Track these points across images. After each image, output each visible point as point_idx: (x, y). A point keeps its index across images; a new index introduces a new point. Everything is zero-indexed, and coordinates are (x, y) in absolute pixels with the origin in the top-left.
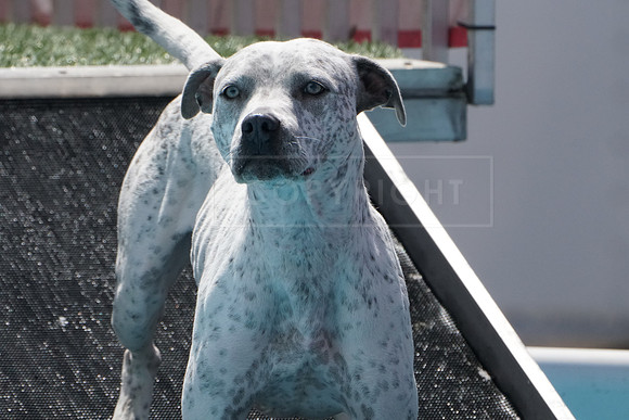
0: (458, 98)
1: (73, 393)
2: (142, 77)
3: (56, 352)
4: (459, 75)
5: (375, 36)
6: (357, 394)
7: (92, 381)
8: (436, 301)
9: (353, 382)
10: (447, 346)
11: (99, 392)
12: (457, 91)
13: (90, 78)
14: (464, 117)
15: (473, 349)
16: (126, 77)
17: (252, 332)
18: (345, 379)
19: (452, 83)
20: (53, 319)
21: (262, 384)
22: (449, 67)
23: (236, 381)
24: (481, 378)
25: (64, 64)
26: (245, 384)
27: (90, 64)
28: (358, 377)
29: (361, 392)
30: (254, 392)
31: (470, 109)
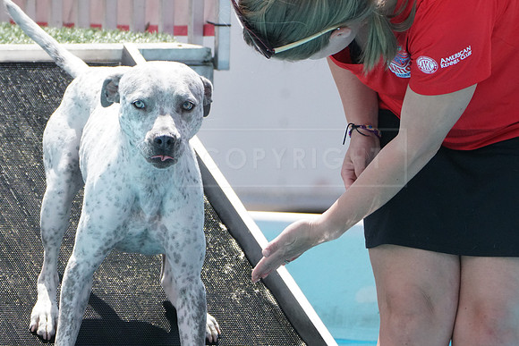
0: (209, 66)
4: (209, 53)
5: (160, 29)
6: (171, 247)
9: (170, 240)
12: (208, 61)
15: (216, 212)
17: (119, 209)
18: (165, 238)
21: (122, 238)
22: (204, 48)
23: (108, 234)
24: (221, 229)
26: (113, 237)
28: (174, 238)
29: (174, 246)
30: (117, 241)
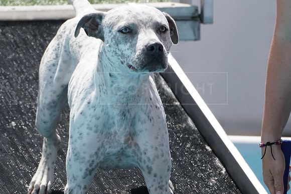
0: (196, 20)
1: (18, 157)
2: (50, 11)
3: (10, 138)
4: (197, 10)
6: (145, 161)
7: (27, 151)
8: (186, 114)
9: (143, 155)
10: (191, 135)
11: (30, 156)
12: (196, 17)
13: (26, 12)
14: (199, 29)
15: (203, 136)
16: (43, 11)
17: (97, 134)
18: (139, 154)
19: (194, 14)
20: (9, 123)
21: (102, 157)
22: (192, 6)
23: (91, 157)
24: (207, 150)
25: (14, 5)
26: (95, 158)
27: (26, 5)
28: (145, 153)
29: (146, 160)
30: (99, 161)
31: (202, 26)
